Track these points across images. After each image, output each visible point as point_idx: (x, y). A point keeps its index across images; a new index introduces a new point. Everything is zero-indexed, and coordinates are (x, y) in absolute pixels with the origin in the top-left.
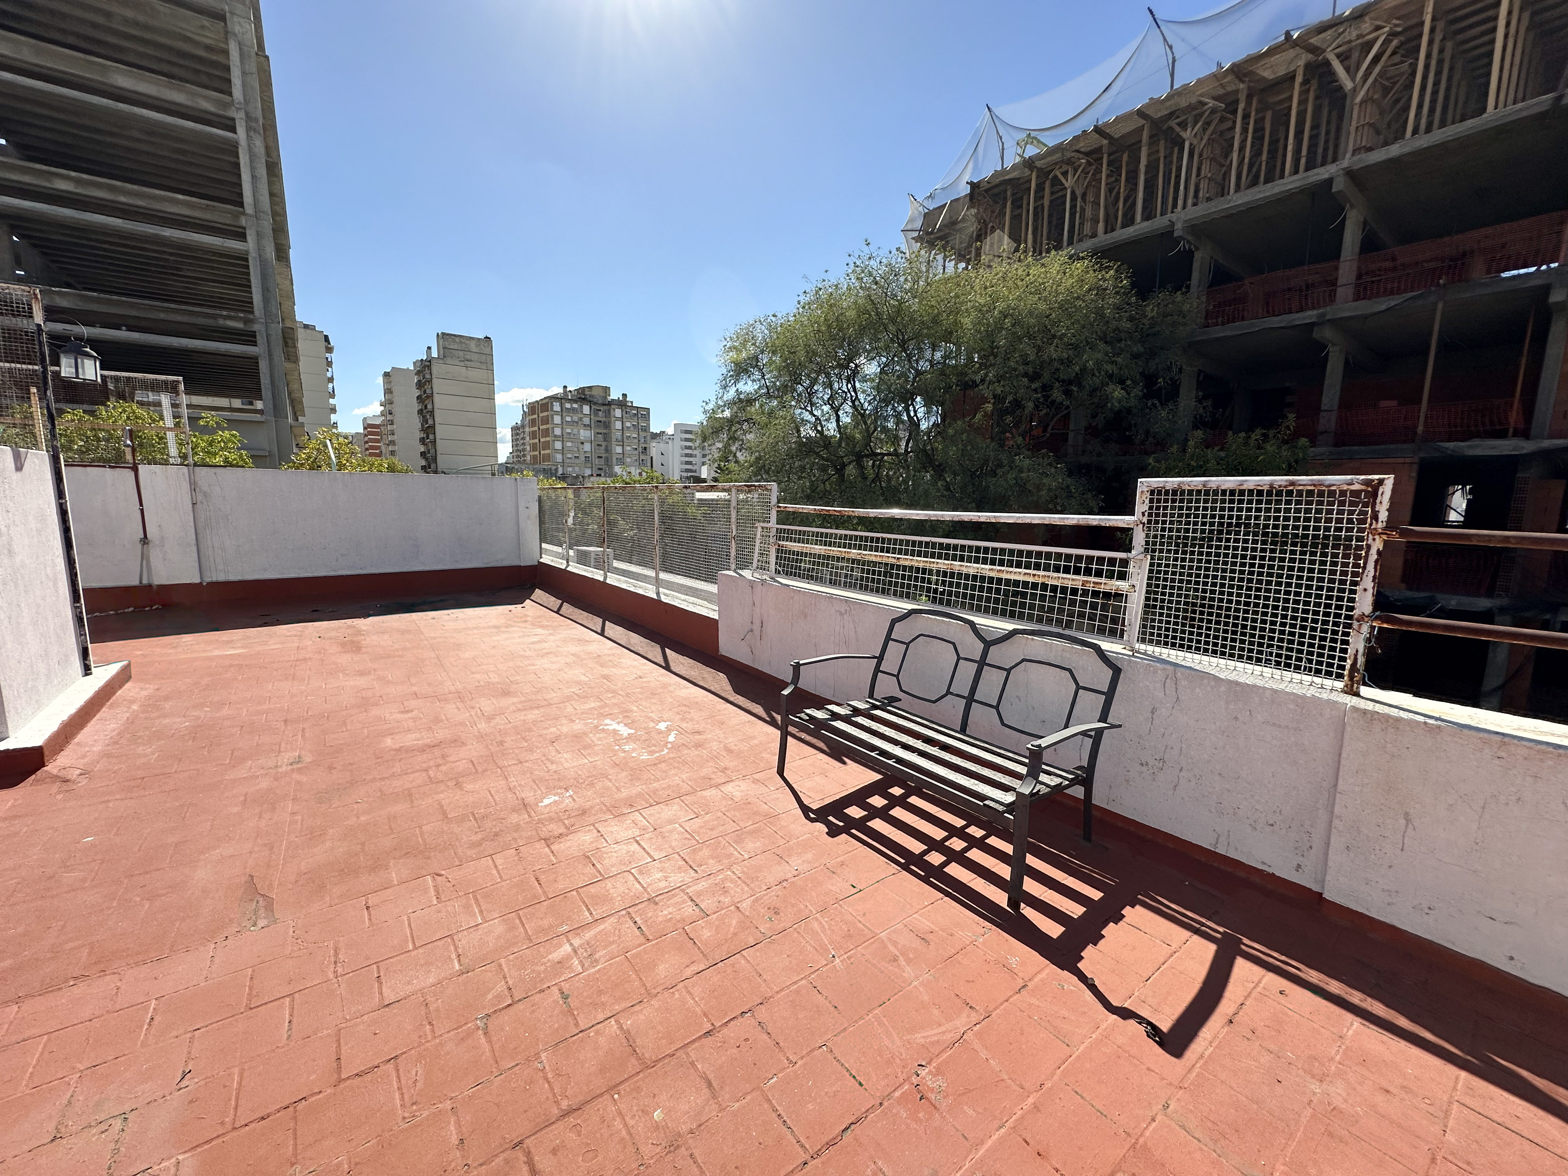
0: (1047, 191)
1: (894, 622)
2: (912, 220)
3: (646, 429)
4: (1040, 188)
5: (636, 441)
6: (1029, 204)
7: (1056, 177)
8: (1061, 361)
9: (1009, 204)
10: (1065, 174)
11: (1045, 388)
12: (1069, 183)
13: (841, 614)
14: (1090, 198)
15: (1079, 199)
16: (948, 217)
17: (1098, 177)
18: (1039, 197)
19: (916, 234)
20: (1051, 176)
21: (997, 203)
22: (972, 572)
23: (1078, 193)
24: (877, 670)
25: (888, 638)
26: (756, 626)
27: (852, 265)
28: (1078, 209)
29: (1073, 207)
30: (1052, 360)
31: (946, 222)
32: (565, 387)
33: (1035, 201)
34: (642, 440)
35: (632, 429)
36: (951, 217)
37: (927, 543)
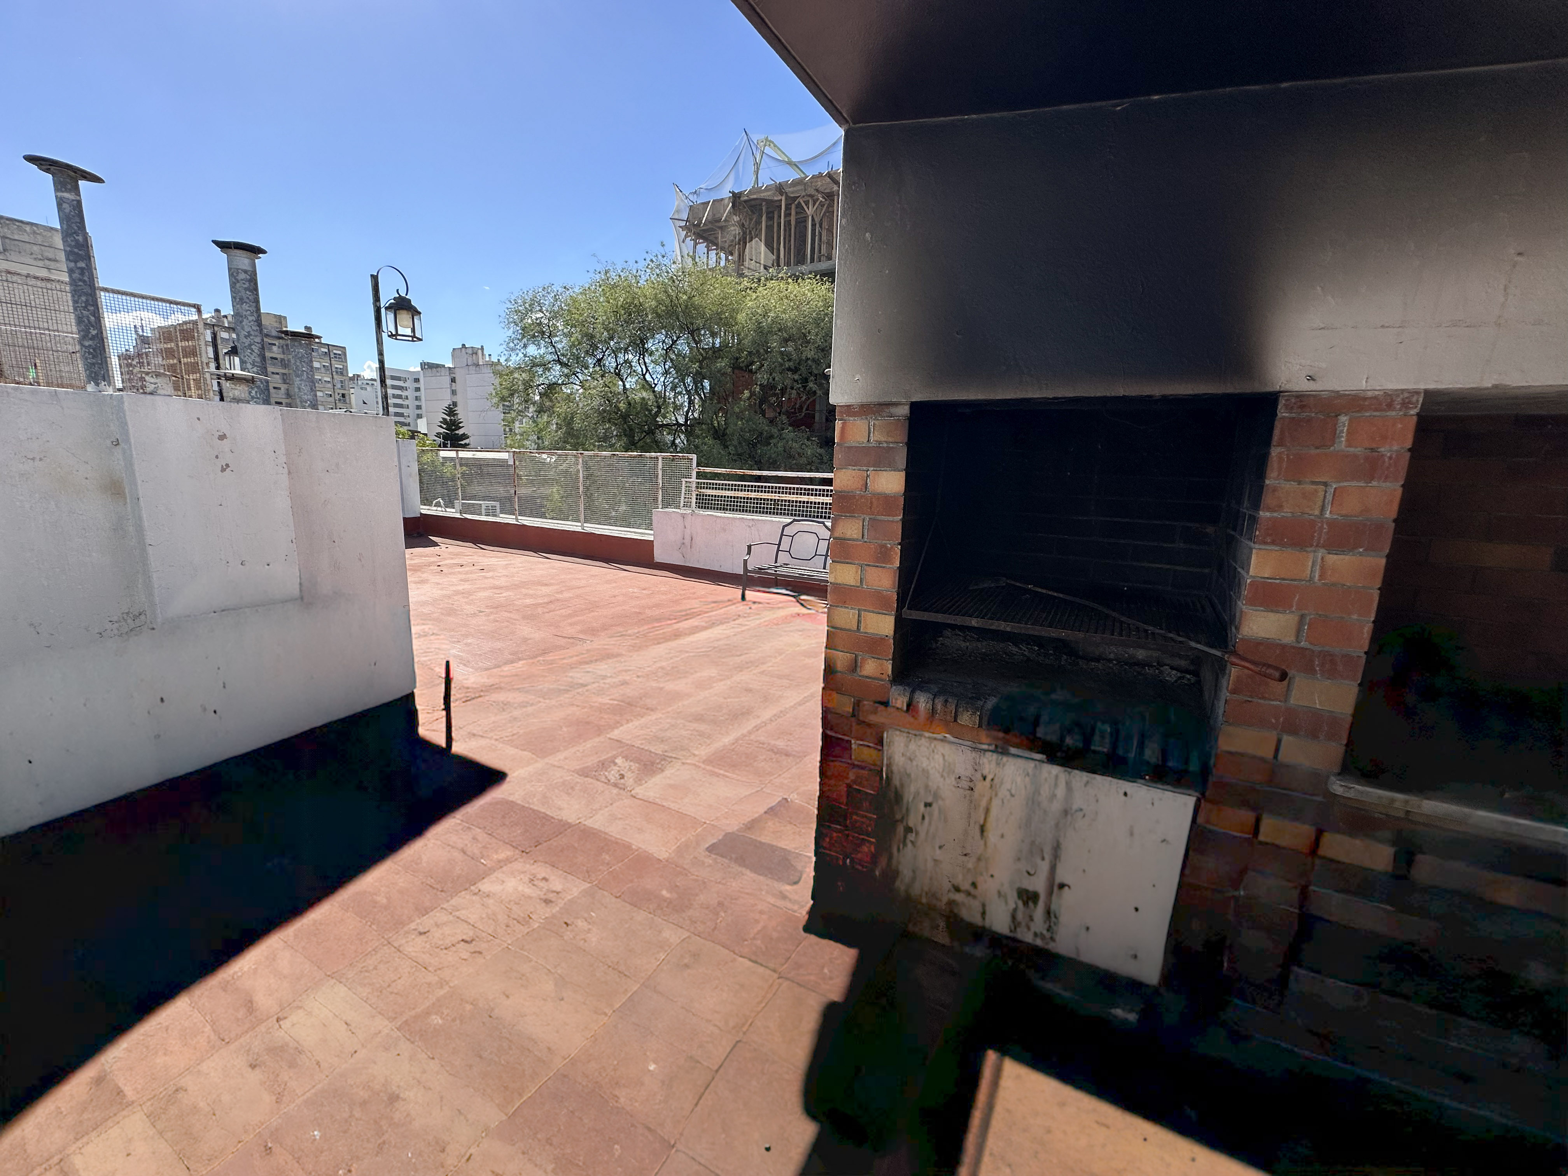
0: (793, 212)
1: (784, 527)
2: (678, 211)
3: (343, 372)
4: (788, 207)
5: (330, 385)
6: (780, 217)
7: (799, 203)
8: (814, 360)
9: (764, 218)
10: (807, 203)
11: (805, 380)
12: (810, 211)
13: (749, 527)
14: (825, 225)
15: (818, 226)
16: (711, 213)
17: (830, 209)
18: (788, 215)
19: (683, 224)
20: (796, 203)
21: (754, 213)
22: (821, 501)
23: (817, 220)
24: (778, 550)
25: (782, 535)
26: (687, 541)
27: (648, 261)
28: (817, 234)
29: (813, 231)
30: (808, 359)
31: (709, 218)
32: (217, 311)
33: (785, 217)
34: (339, 386)
35: (323, 370)
36: (714, 215)
37: (797, 488)
